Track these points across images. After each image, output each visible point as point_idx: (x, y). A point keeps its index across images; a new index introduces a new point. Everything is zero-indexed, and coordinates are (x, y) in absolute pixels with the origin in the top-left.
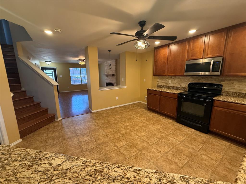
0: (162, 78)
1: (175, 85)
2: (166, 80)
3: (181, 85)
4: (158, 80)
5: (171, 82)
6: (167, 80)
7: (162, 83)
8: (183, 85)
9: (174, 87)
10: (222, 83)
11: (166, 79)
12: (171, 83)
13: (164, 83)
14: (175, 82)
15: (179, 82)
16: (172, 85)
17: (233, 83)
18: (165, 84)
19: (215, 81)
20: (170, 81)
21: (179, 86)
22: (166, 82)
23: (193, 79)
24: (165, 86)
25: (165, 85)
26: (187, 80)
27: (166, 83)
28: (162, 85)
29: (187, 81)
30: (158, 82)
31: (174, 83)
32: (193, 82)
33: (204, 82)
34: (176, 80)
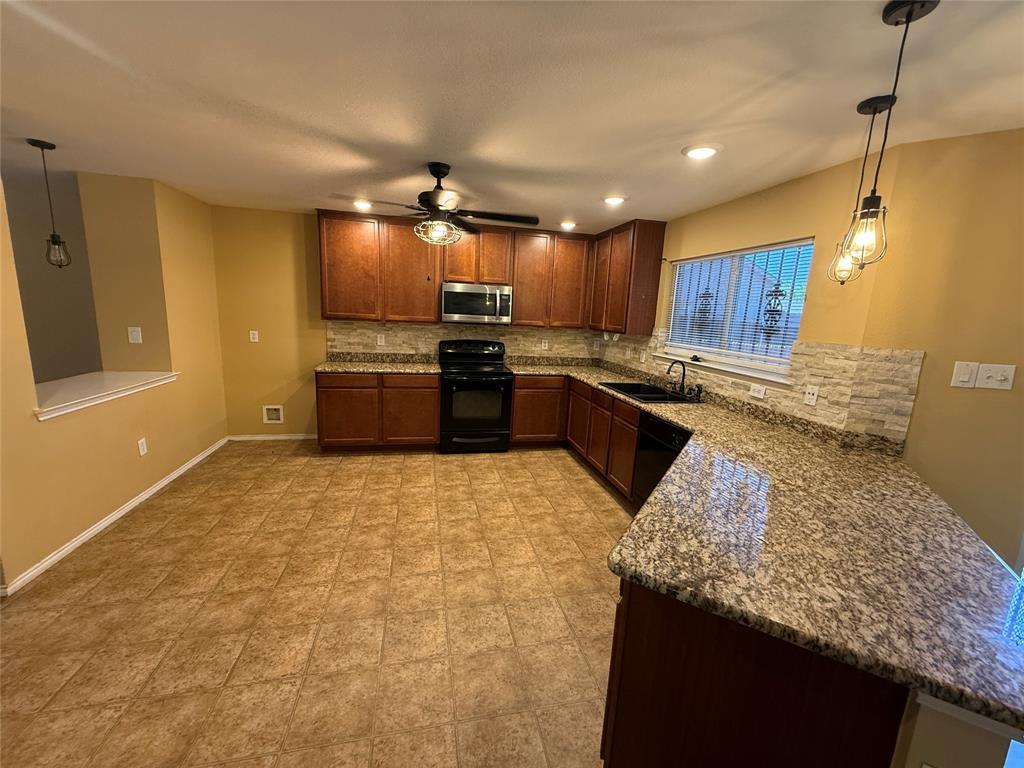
0: (347, 328)
1: (398, 348)
2: (365, 334)
3: (416, 349)
4: (331, 335)
5: (383, 340)
6: (369, 333)
7: (349, 344)
8: (423, 349)
9: (395, 355)
10: (501, 339)
11: (365, 331)
12: (383, 344)
13: (359, 344)
14: (398, 340)
15: (410, 339)
16: (390, 350)
17: (516, 339)
18: (361, 347)
19: (490, 335)
20: (381, 338)
21: (413, 352)
22: (366, 340)
23: (446, 331)
24: (362, 357)
25: (364, 351)
26: (432, 333)
27: (366, 346)
28: (349, 354)
29: (431, 336)
30: (329, 343)
31: (394, 345)
32: (448, 338)
33: (471, 338)
34: (400, 335)
